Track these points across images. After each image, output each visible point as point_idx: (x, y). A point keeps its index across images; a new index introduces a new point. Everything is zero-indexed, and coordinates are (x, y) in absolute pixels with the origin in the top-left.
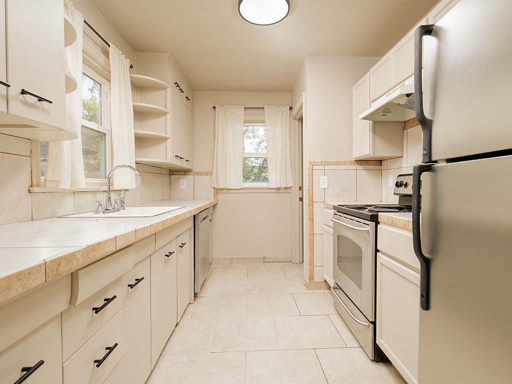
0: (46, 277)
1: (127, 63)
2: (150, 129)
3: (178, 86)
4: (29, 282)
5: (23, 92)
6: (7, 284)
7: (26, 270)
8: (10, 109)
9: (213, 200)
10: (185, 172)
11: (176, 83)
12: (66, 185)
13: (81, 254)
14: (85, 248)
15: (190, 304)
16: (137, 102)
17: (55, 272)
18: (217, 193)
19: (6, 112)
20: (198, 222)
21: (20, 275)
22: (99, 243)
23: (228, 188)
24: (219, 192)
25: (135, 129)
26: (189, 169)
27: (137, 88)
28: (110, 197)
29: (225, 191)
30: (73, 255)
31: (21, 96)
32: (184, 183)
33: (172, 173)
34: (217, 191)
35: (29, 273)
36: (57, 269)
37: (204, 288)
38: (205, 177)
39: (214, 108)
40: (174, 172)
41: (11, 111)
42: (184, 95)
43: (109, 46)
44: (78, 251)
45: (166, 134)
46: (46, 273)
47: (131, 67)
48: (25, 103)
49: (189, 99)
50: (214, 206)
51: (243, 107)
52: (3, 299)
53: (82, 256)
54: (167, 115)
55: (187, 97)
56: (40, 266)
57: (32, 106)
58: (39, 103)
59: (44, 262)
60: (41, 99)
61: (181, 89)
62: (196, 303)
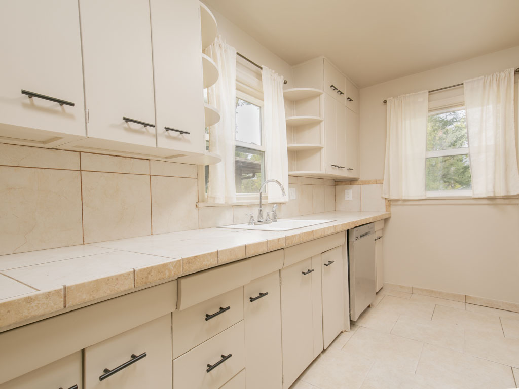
0: (134, 283)
1: (281, 80)
2: (307, 141)
3: (335, 88)
4: (117, 286)
5: (167, 129)
6: (95, 286)
7: (115, 276)
8: (158, 144)
9: (384, 213)
10: (351, 182)
11: (332, 86)
12: (221, 200)
13: (174, 265)
14: (179, 261)
15: (345, 331)
16: (294, 116)
17: (144, 280)
18: (390, 205)
19: (155, 147)
20: (352, 238)
21: (108, 280)
22: (196, 257)
23: (404, 198)
24: (392, 203)
25: (288, 144)
26: (355, 179)
27: (294, 102)
28: (261, 210)
29: (400, 202)
30: (165, 266)
31: (166, 133)
32: (350, 194)
33: (336, 183)
34: (390, 202)
35: (117, 279)
36: (147, 277)
37: (367, 316)
38: (374, 186)
39: (385, 102)
40: (339, 183)
41: (160, 146)
42: (345, 96)
43: (261, 69)
44: (170, 263)
45: (320, 143)
46: (134, 280)
47: (285, 83)
48: (169, 137)
49: (351, 100)
50: (386, 220)
51: (427, 91)
52: (91, 298)
53: (175, 267)
54: (321, 123)
55: (349, 98)
56: (129, 274)
57: (174, 138)
58: (181, 136)
59: (133, 270)
60: (182, 132)
61: (339, 91)
62: (352, 333)
